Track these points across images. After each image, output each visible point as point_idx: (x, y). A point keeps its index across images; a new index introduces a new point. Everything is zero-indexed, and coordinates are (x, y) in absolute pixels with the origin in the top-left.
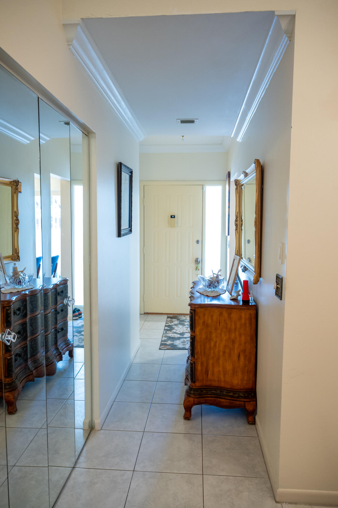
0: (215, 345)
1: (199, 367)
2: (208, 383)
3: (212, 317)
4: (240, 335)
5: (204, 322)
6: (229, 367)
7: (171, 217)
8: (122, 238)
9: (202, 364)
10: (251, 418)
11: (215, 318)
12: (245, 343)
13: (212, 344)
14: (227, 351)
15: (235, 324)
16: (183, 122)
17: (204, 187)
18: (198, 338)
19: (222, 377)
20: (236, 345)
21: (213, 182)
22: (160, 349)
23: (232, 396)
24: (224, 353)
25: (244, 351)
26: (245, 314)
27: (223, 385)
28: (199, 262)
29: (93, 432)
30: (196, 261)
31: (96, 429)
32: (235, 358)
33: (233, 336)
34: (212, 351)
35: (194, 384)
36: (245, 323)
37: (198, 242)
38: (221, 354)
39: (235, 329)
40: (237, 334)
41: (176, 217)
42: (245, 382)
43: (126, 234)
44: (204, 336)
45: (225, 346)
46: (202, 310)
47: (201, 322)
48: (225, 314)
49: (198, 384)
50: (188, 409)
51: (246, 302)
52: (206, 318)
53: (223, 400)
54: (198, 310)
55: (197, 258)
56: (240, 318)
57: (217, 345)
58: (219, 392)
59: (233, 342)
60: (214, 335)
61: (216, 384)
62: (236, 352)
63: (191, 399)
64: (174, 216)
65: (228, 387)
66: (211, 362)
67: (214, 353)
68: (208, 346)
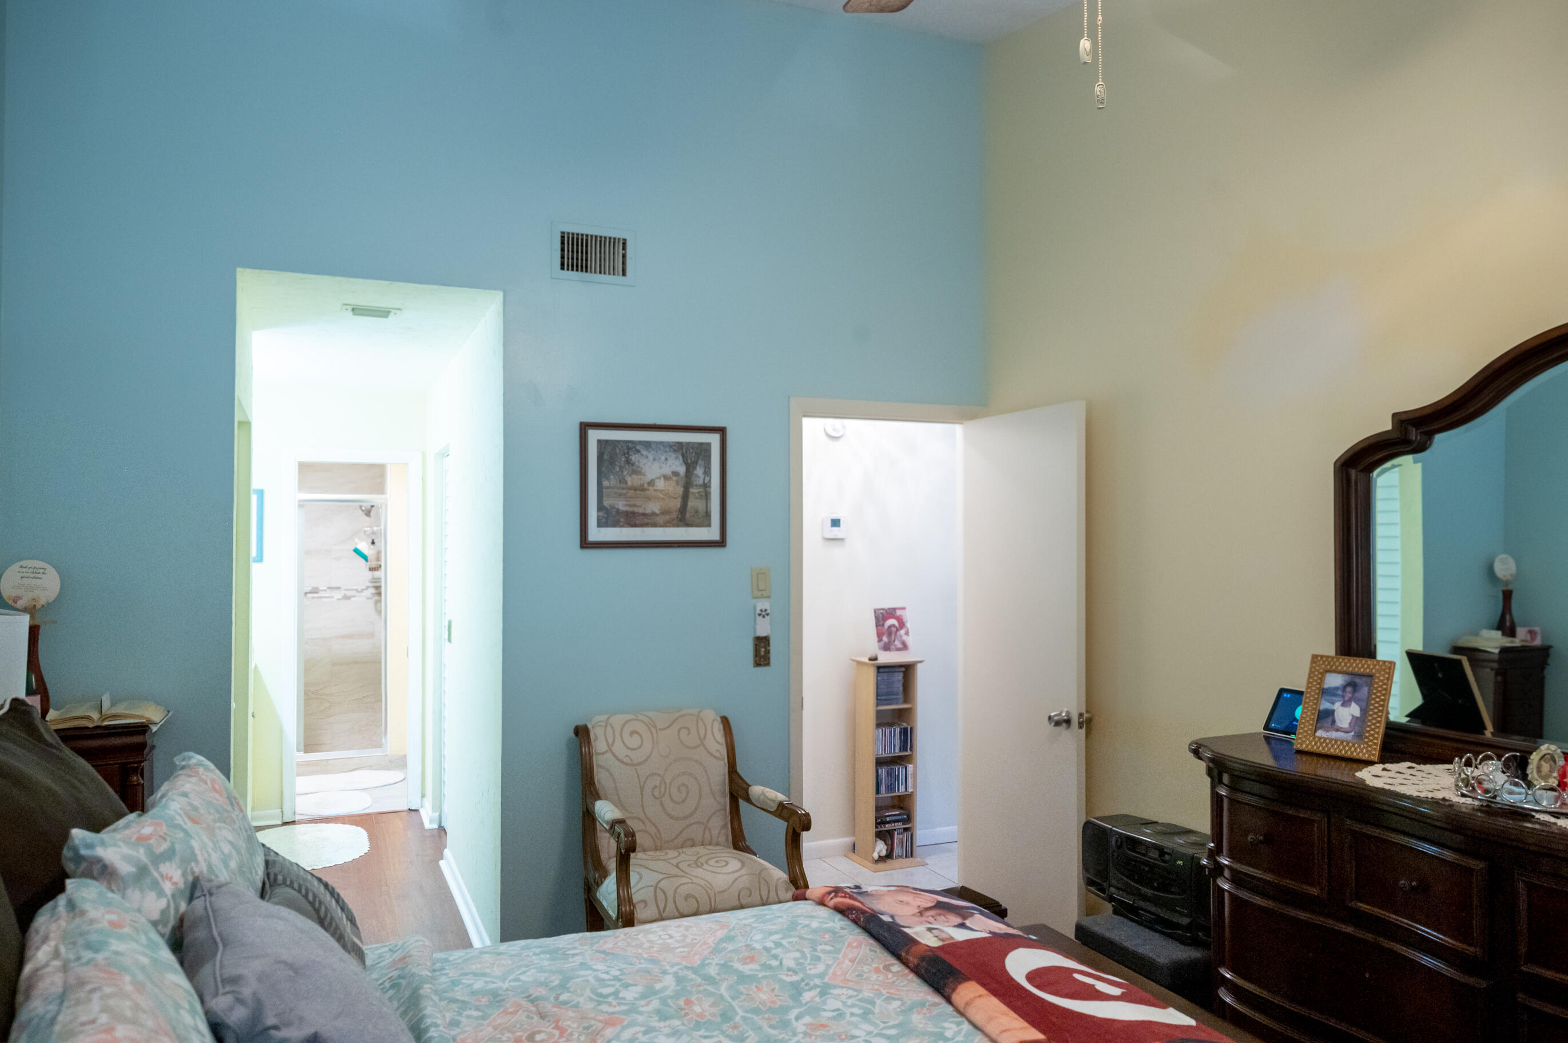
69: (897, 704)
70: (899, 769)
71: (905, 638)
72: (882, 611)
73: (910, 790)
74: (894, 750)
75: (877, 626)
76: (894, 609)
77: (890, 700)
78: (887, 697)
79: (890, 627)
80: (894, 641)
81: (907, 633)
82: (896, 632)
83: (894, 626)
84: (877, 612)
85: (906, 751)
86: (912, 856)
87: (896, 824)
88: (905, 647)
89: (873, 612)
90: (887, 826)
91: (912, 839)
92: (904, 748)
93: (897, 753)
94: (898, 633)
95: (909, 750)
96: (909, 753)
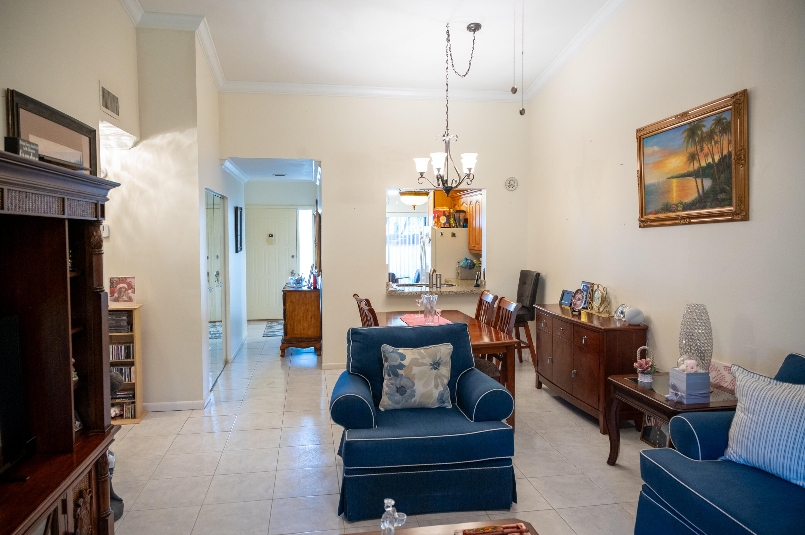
0: (298, 313)
1: (289, 327)
2: (295, 336)
3: (295, 298)
4: (311, 306)
5: (291, 301)
6: (306, 325)
7: (269, 236)
8: (238, 253)
9: (290, 325)
10: (319, 353)
11: (297, 298)
12: (315, 310)
13: (296, 313)
14: (305, 316)
15: (309, 300)
16: (276, 175)
17: (297, 211)
18: (287, 310)
19: (302, 331)
20: (310, 313)
21: (305, 206)
22: (263, 337)
23: (308, 341)
24: (303, 317)
25: (314, 315)
26: (313, 295)
27: (303, 336)
28: (295, 274)
29: (227, 364)
30: (291, 273)
31: (229, 362)
32: (309, 320)
33: (308, 307)
34: (296, 317)
35: (286, 337)
36: (314, 300)
37: (293, 257)
38: (301, 318)
39: (309, 303)
40: (310, 306)
41: (273, 236)
42: (315, 333)
43: (240, 251)
44: (291, 309)
45: (303, 313)
46: (290, 293)
47: (289, 300)
48: (303, 295)
49: (288, 337)
50: (283, 350)
51: (315, 288)
52: (292, 297)
53: (303, 344)
54: (287, 294)
55: (293, 271)
56: (311, 296)
57: (299, 314)
58: (300, 340)
59: (308, 311)
60: (297, 308)
61: (299, 336)
62: (310, 316)
63: (285, 345)
64: (272, 235)
65: (306, 336)
66: (296, 324)
67: (297, 318)
68: (293, 314)
69: (124, 332)
70: (125, 369)
71: (131, 295)
72: (116, 279)
73: (133, 381)
74: (121, 358)
75: (110, 288)
76: (126, 278)
77: (119, 330)
78: (116, 328)
79: (121, 288)
80: (123, 297)
81: (134, 292)
82: (125, 292)
83: (124, 287)
84: (112, 279)
85: (130, 358)
86: (135, 418)
87: (123, 399)
88: (130, 299)
89: (109, 280)
90: (116, 400)
91: (135, 409)
92: (128, 356)
93: (123, 359)
94: (126, 292)
95: (132, 358)
96: (131, 360)
